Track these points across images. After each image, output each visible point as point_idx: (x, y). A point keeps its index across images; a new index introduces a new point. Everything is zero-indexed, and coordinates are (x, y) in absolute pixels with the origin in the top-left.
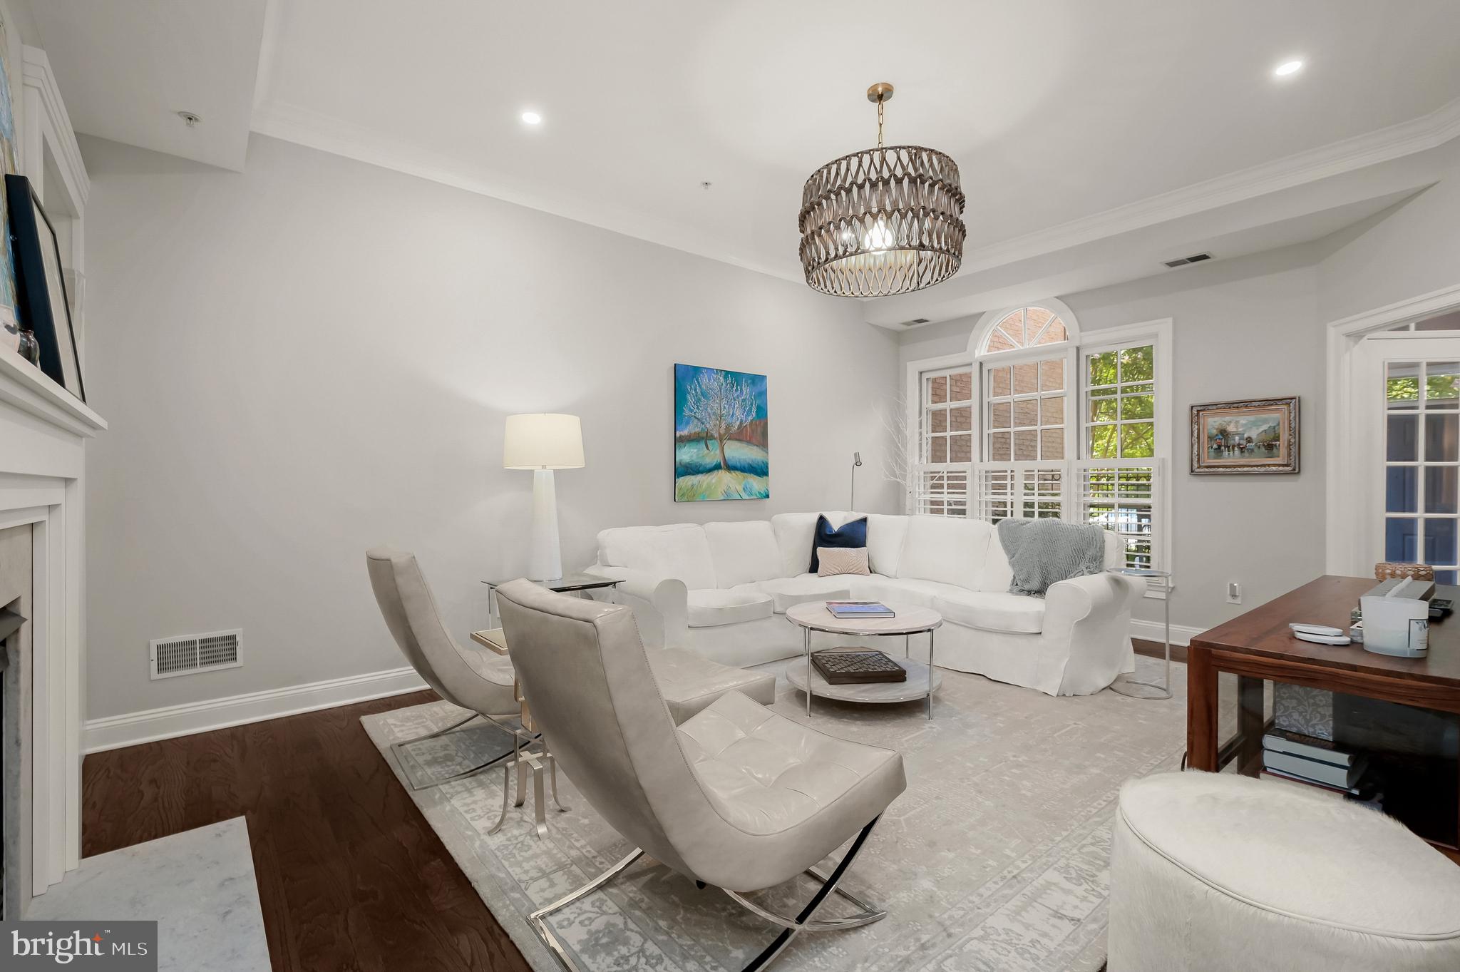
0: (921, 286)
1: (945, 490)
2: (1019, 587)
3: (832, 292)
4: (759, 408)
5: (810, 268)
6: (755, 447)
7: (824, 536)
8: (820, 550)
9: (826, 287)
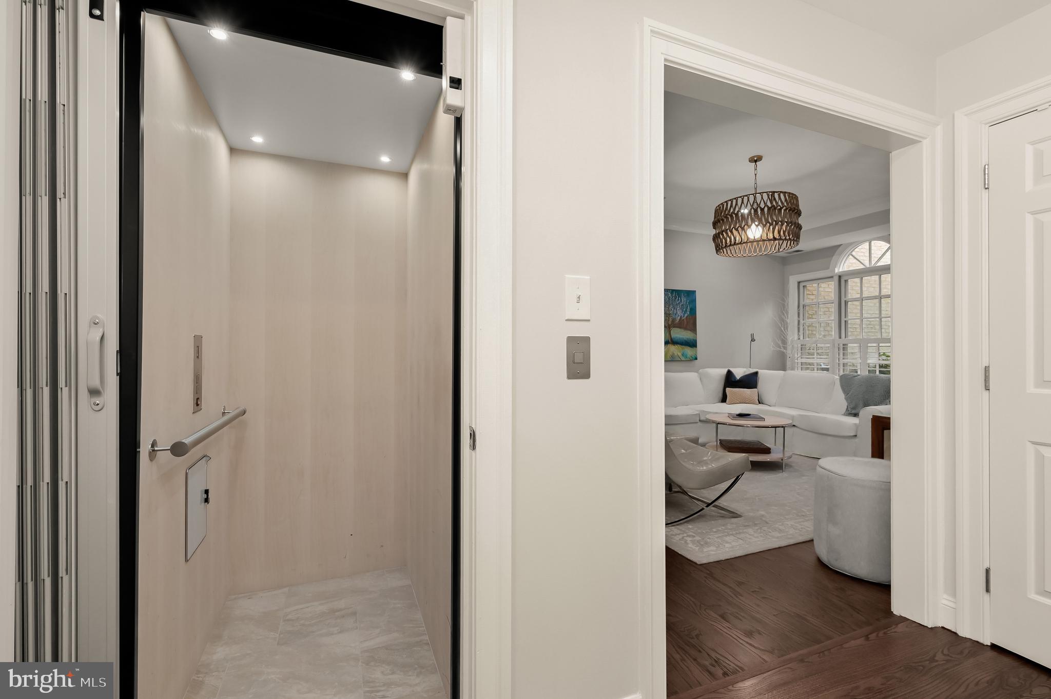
0: (781, 250)
1: (815, 356)
2: (848, 412)
3: (731, 255)
4: (691, 309)
5: (718, 249)
6: (689, 331)
7: (730, 381)
8: (728, 389)
9: (727, 253)
